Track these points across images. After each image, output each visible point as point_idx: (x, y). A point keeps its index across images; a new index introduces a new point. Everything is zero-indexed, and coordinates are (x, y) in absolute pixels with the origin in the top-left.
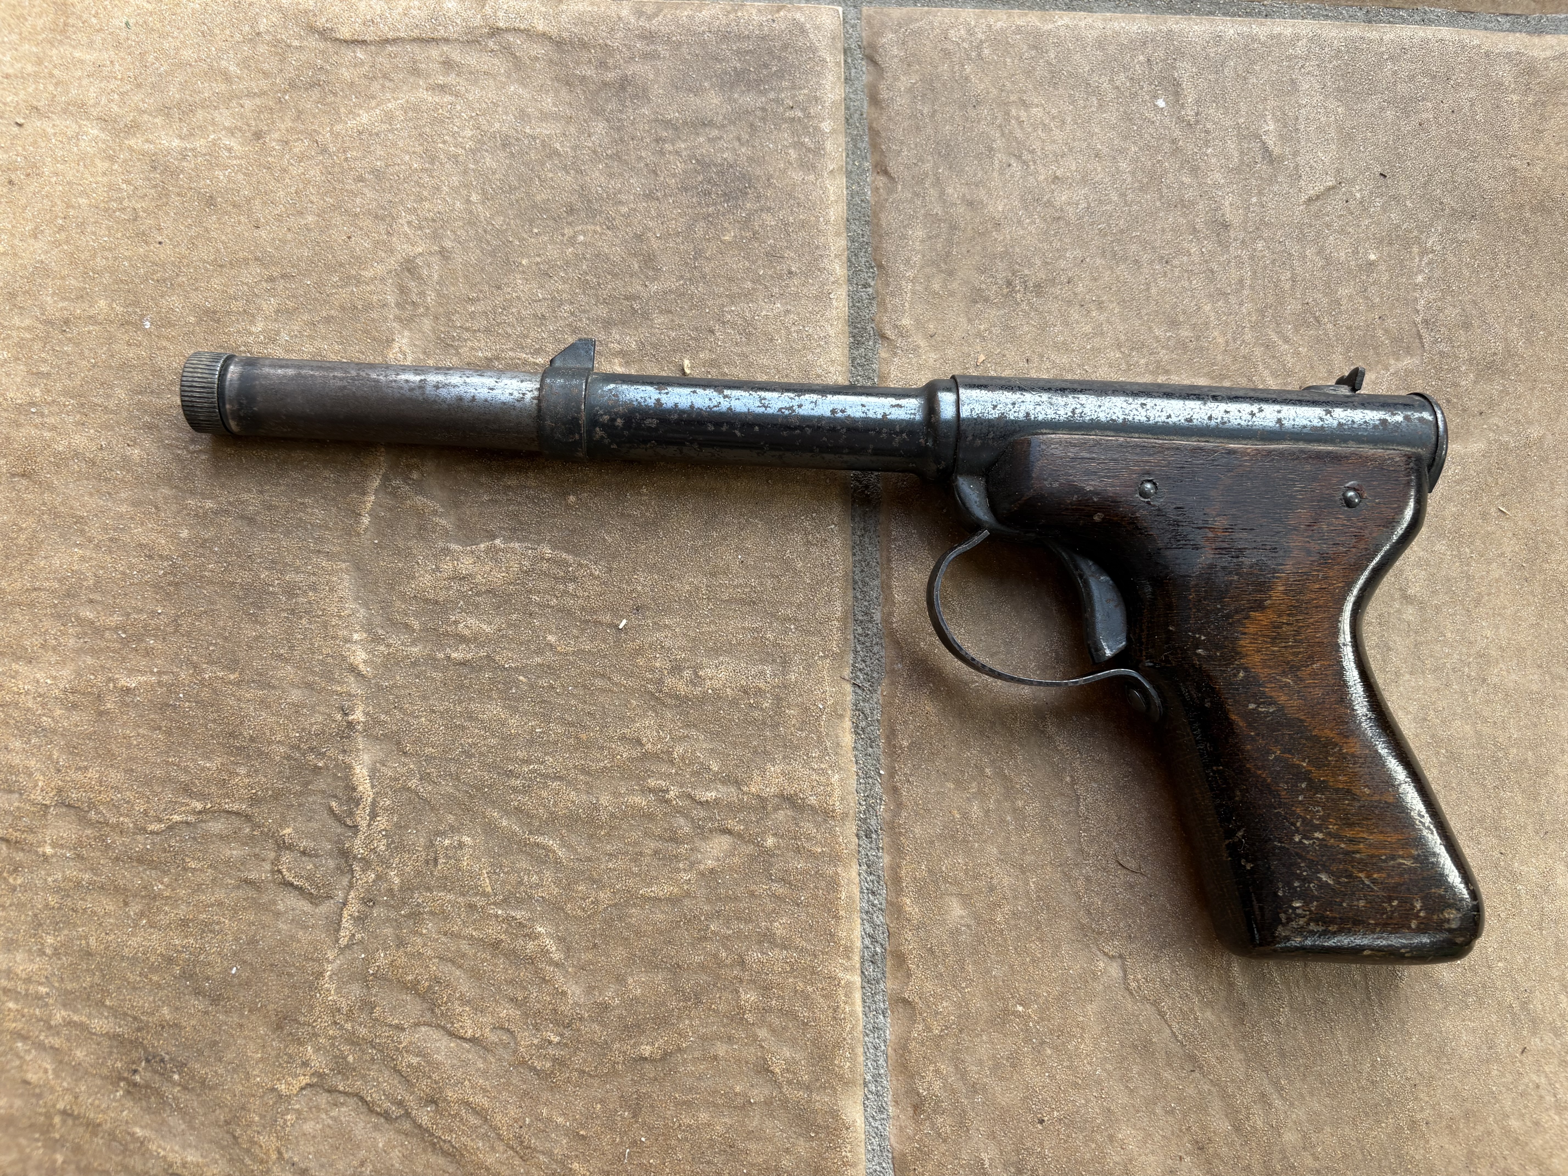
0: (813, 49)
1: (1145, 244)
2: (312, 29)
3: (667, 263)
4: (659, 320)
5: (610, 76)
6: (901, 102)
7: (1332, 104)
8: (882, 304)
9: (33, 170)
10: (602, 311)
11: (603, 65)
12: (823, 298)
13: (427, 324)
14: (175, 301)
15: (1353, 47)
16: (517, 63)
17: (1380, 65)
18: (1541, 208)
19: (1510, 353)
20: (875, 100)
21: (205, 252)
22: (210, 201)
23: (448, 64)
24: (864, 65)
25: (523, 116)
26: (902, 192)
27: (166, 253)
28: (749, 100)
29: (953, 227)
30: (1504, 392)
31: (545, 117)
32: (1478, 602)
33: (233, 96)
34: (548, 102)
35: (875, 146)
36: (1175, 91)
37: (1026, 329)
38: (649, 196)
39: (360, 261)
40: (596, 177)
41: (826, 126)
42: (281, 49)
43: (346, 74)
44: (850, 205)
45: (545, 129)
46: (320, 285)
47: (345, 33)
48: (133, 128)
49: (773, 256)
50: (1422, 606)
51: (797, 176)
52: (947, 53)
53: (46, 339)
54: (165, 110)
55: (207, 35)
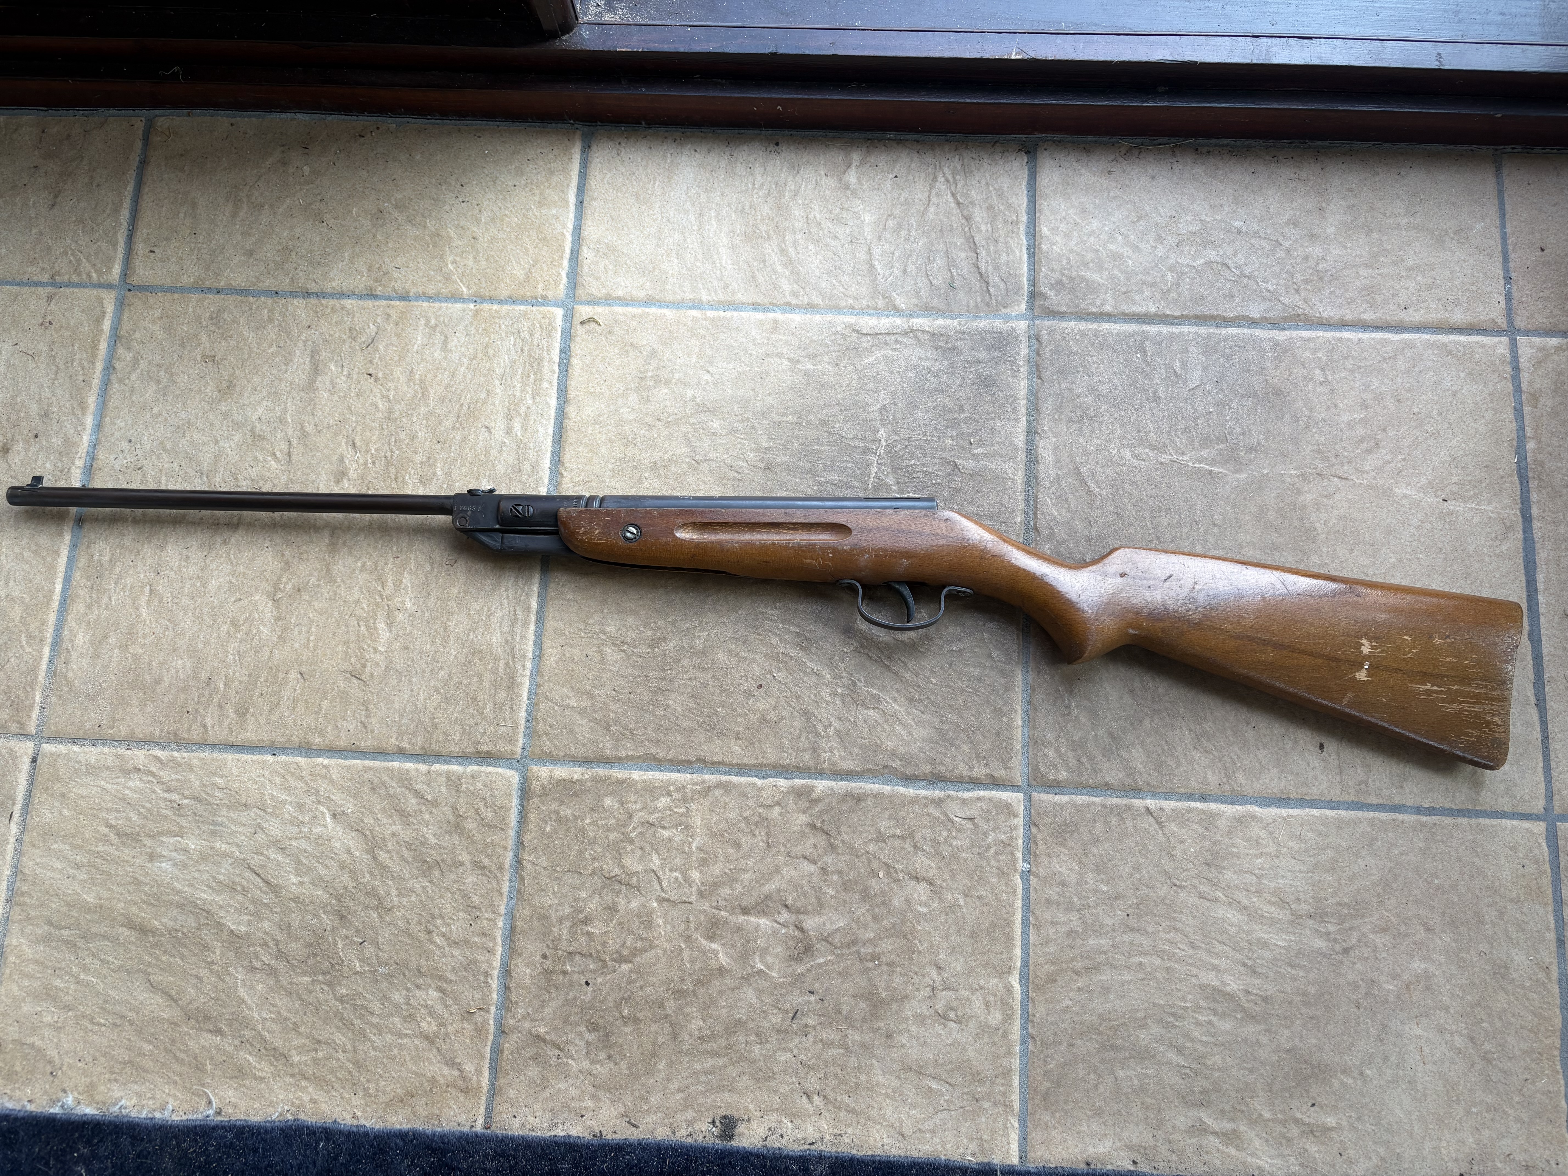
0: (1018, 337)
1: (1129, 404)
2: (854, 330)
3: (967, 408)
4: (963, 426)
5: (950, 346)
6: (1048, 355)
7: (1200, 357)
8: (1038, 423)
9: (768, 374)
10: (945, 423)
11: (947, 342)
12: (1018, 420)
13: (889, 426)
14: (813, 417)
15: (1210, 336)
16: (919, 341)
17: (1220, 342)
18: (1276, 394)
19: (1259, 444)
20: (1038, 354)
21: (821, 402)
22: (823, 386)
23: (897, 342)
24: (1035, 341)
25: (921, 359)
26: (1046, 386)
27: (810, 402)
28: (995, 354)
29: (1063, 397)
30: (1256, 457)
31: (928, 359)
32: (1240, 527)
33: (829, 352)
34: (929, 354)
35: (1038, 370)
36: (1144, 352)
37: (1087, 432)
38: (962, 386)
39: (869, 406)
40: (944, 380)
41: (1021, 363)
42: (844, 337)
43: (864, 345)
44: (1028, 389)
45: (928, 363)
46: (856, 413)
47: (864, 331)
48: (798, 362)
49: (1002, 406)
50: (1220, 527)
51: (1011, 380)
52: (1064, 338)
53: (774, 428)
54: (808, 356)
55: (821, 332)
